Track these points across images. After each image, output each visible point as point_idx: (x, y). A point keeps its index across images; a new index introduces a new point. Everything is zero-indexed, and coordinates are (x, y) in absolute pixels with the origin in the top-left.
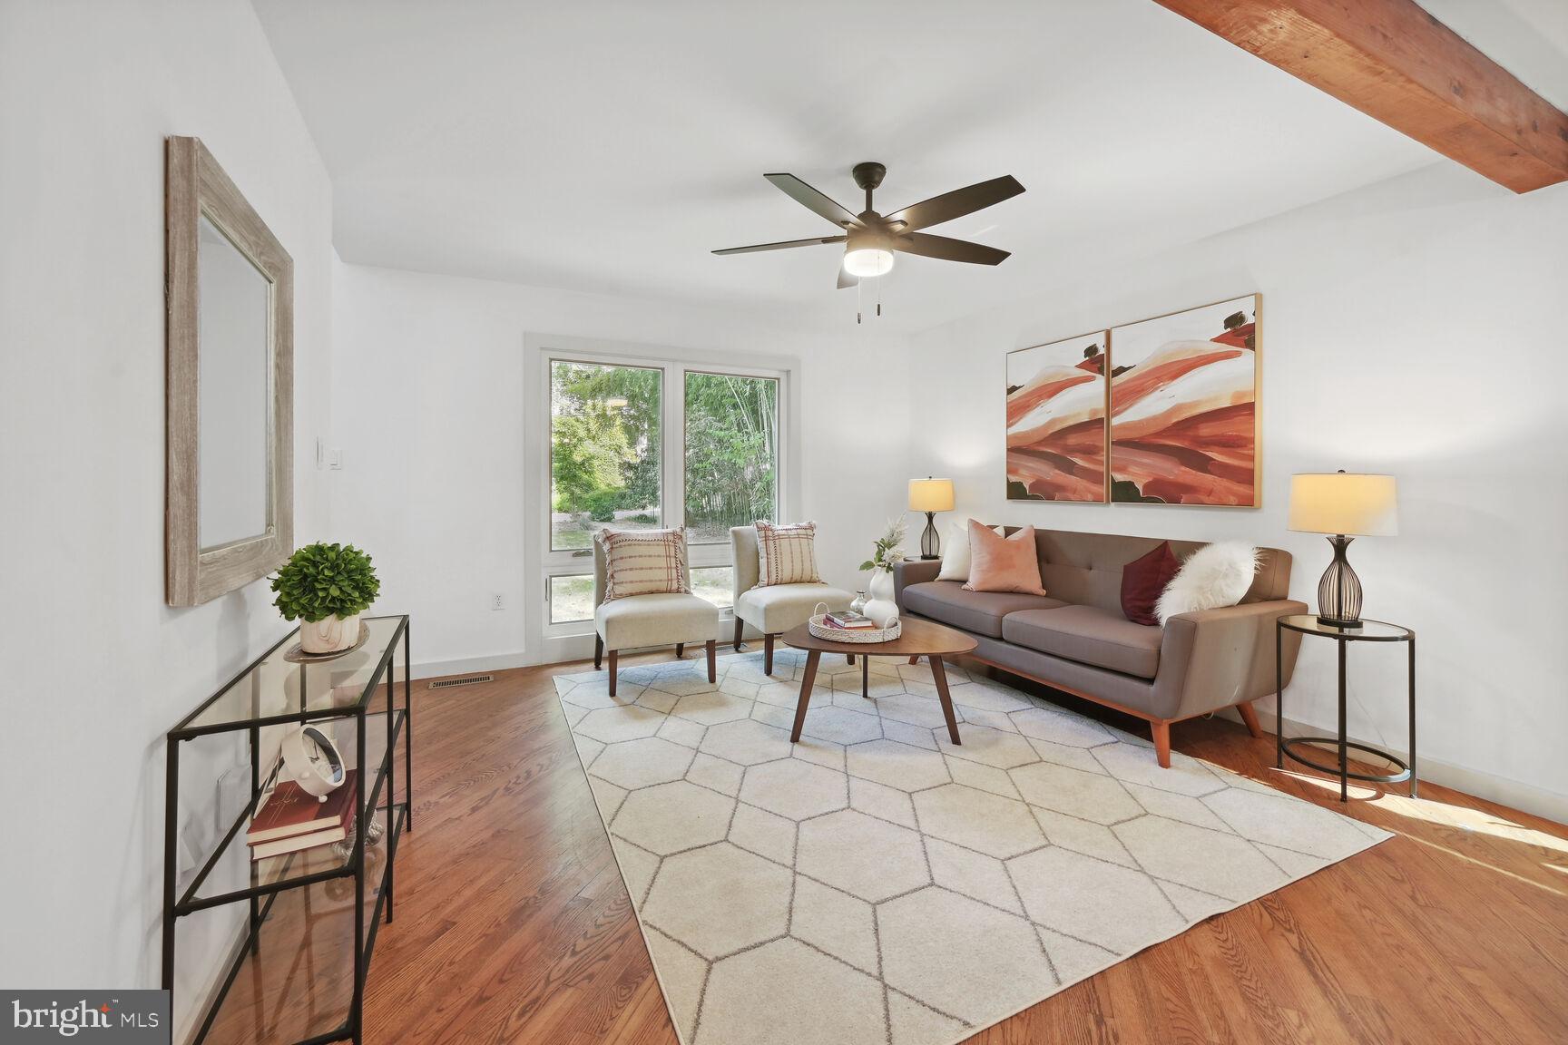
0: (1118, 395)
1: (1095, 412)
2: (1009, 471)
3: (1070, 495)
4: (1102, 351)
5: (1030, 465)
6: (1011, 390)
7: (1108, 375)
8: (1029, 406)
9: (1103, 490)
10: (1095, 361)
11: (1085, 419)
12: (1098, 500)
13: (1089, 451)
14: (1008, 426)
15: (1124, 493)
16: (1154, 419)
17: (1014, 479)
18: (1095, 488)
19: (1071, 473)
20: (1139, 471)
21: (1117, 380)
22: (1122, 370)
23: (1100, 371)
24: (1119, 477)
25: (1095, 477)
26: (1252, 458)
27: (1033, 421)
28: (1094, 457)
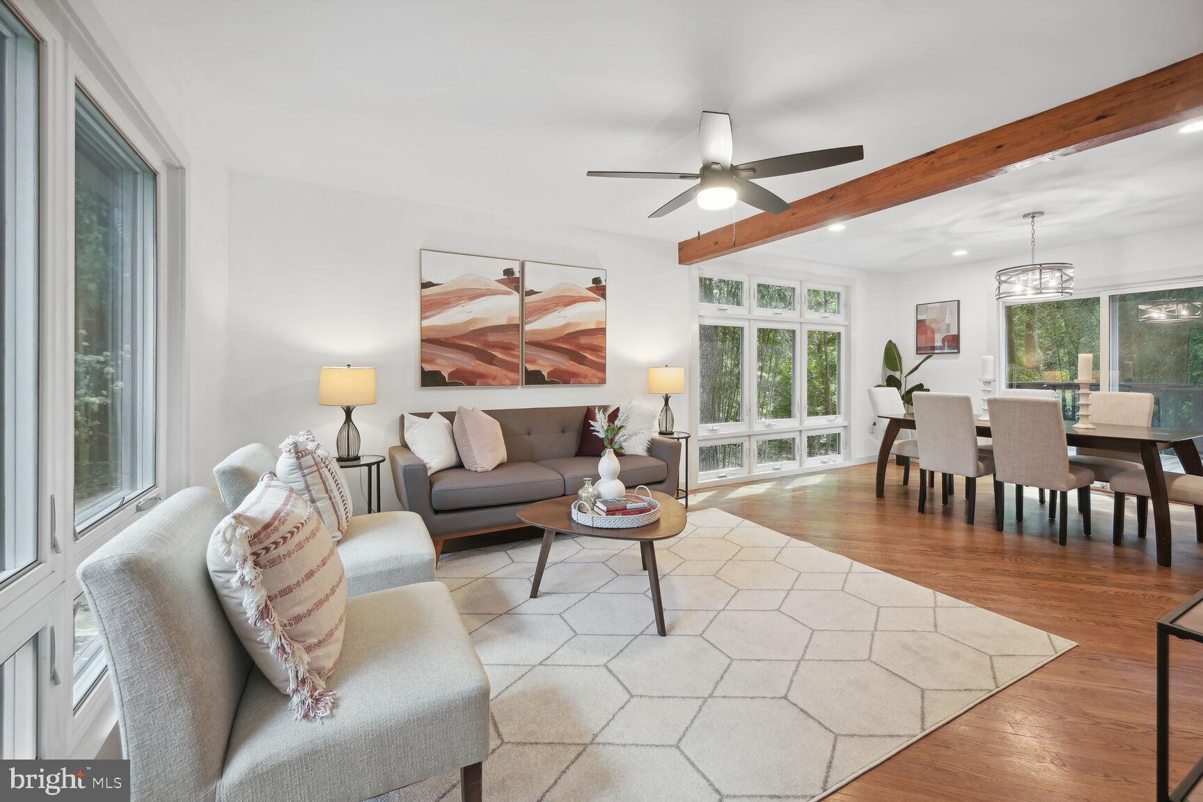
0: (530, 310)
1: (511, 318)
2: (423, 360)
3: (491, 381)
4: (517, 275)
5: (450, 355)
6: (425, 285)
7: (523, 295)
8: (448, 303)
9: (520, 376)
10: (512, 280)
11: (503, 322)
12: (514, 383)
13: (507, 348)
14: (422, 318)
15: (534, 378)
16: (554, 329)
17: (428, 368)
18: (512, 375)
19: (492, 364)
20: (545, 363)
21: (528, 299)
22: (532, 293)
23: (517, 289)
24: (531, 367)
25: (512, 367)
26: (605, 358)
27: (451, 318)
28: (512, 352)
